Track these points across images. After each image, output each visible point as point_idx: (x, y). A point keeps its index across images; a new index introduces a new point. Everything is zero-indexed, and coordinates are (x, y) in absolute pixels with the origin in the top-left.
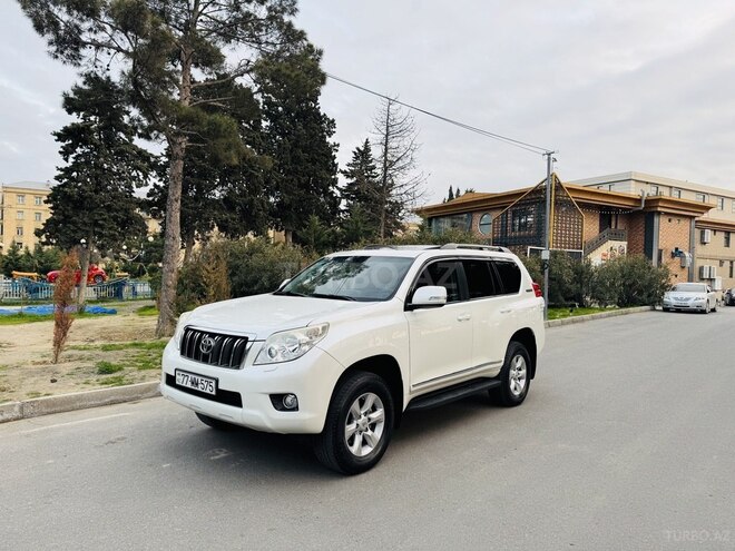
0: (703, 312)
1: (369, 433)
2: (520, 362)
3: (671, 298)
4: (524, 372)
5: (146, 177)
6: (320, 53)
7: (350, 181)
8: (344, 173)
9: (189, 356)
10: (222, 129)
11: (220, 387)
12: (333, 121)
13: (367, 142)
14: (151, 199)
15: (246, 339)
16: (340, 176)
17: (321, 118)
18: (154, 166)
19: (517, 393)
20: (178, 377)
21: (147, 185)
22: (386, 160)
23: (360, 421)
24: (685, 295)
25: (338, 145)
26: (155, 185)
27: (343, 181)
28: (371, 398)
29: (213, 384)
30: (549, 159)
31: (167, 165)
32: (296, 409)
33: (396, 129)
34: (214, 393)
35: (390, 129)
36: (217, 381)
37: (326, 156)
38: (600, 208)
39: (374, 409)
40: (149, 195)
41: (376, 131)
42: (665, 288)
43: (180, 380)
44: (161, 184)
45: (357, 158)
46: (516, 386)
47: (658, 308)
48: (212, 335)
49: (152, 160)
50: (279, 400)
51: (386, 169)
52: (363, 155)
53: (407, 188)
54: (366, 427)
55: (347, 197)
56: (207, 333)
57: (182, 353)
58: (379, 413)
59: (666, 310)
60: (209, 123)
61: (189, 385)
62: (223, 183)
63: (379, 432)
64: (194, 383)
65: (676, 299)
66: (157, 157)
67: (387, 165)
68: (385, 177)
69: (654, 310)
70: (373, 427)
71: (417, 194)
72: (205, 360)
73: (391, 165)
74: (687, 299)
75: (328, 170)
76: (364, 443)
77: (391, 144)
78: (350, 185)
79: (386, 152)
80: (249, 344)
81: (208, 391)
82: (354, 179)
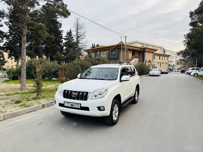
0: (158, 76)
1: (116, 114)
3: (151, 73)
4: (137, 94)
5: (2, 39)
6: (66, 6)
7: (66, 41)
8: (64, 39)
12: (61, 24)
13: (70, 30)
14: (4, 46)
15: (87, 93)
16: (63, 40)
17: (57, 22)
18: (5, 36)
19: (136, 100)
20: (65, 104)
21: (3, 42)
22: (77, 36)
23: (114, 111)
25: (63, 31)
26: (6, 42)
27: (64, 41)
28: (116, 105)
29: (79, 105)
30: (126, 38)
31: (9, 36)
32: (104, 110)
33: (80, 27)
34: (80, 108)
35: (78, 27)
36: (81, 104)
37: (60, 33)
38: (132, 50)
40: (4, 45)
41: (74, 27)
42: (149, 70)
43: (66, 105)
44: (8, 41)
45: (68, 34)
46: (136, 98)
48: (75, 92)
49: (4, 34)
50: (99, 108)
51: (77, 38)
52: (69, 34)
53: (84, 44)
55: (65, 46)
56: (73, 91)
57: (64, 97)
58: (117, 109)
59: (150, 76)
61: (70, 106)
62: (28, 41)
64: (72, 105)
65: (152, 73)
66: (6, 33)
67: (78, 37)
68: (77, 40)
71: (87, 46)
72: (74, 99)
74: (155, 73)
75: (60, 38)
76: (115, 117)
77: (78, 31)
78: (66, 42)
79: (77, 33)
80: (89, 94)
81: (77, 107)
82: (67, 41)
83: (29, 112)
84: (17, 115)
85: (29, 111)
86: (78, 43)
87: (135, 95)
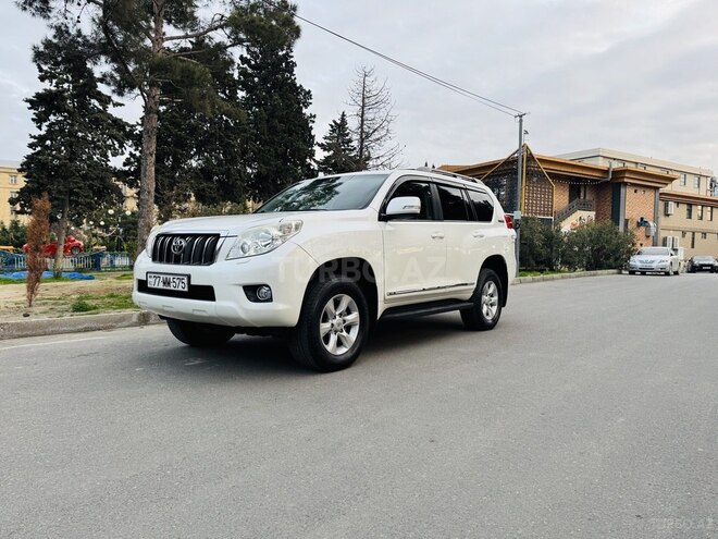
0: (667, 274)
1: (344, 333)
2: (492, 288)
3: (636, 261)
4: (495, 298)
5: (121, 146)
6: (294, 9)
7: (326, 154)
8: (321, 146)
9: (161, 261)
10: (196, 77)
11: (192, 283)
12: (309, 92)
13: (343, 115)
14: (127, 168)
15: (217, 236)
16: (316, 148)
17: (298, 88)
18: (130, 135)
19: (489, 318)
20: (149, 280)
21: (123, 153)
22: (362, 132)
23: (335, 322)
24: (650, 258)
25: (315, 116)
26: (131, 154)
27: (320, 154)
28: (346, 300)
29: (185, 281)
30: (521, 121)
31: (142, 134)
32: (270, 300)
33: (372, 100)
34: (186, 289)
35: (366, 101)
36: (189, 277)
37: (303, 128)
38: (569, 178)
39: (348, 311)
40: (125, 165)
41: (352, 103)
42: (631, 253)
43: (151, 283)
44: (138, 154)
45: (333, 131)
46: (489, 311)
47: (624, 272)
48: (183, 236)
49: (128, 129)
50: (253, 292)
51: (362, 141)
52: (340, 128)
53: (383, 159)
54: (341, 328)
55: (324, 170)
56: (178, 235)
57: (154, 259)
58: (354, 316)
60: (183, 70)
61: (161, 286)
62: (199, 153)
63: (354, 334)
64: (166, 283)
65: (641, 262)
66: (132, 126)
67: (364, 136)
68: (361, 149)
69: (620, 273)
70: (348, 329)
71: (393, 165)
72: (177, 261)
73: (367, 137)
74: (653, 262)
75: (305, 141)
76: (339, 343)
77: (366, 116)
78: (327, 158)
79: (362, 124)
80: (221, 240)
81: (180, 289)
82: (331, 153)
83: (86, 330)
84: (40, 332)
85: (86, 325)
86: (369, 158)
87: (478, 293)
